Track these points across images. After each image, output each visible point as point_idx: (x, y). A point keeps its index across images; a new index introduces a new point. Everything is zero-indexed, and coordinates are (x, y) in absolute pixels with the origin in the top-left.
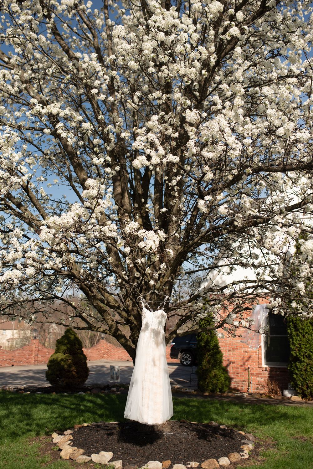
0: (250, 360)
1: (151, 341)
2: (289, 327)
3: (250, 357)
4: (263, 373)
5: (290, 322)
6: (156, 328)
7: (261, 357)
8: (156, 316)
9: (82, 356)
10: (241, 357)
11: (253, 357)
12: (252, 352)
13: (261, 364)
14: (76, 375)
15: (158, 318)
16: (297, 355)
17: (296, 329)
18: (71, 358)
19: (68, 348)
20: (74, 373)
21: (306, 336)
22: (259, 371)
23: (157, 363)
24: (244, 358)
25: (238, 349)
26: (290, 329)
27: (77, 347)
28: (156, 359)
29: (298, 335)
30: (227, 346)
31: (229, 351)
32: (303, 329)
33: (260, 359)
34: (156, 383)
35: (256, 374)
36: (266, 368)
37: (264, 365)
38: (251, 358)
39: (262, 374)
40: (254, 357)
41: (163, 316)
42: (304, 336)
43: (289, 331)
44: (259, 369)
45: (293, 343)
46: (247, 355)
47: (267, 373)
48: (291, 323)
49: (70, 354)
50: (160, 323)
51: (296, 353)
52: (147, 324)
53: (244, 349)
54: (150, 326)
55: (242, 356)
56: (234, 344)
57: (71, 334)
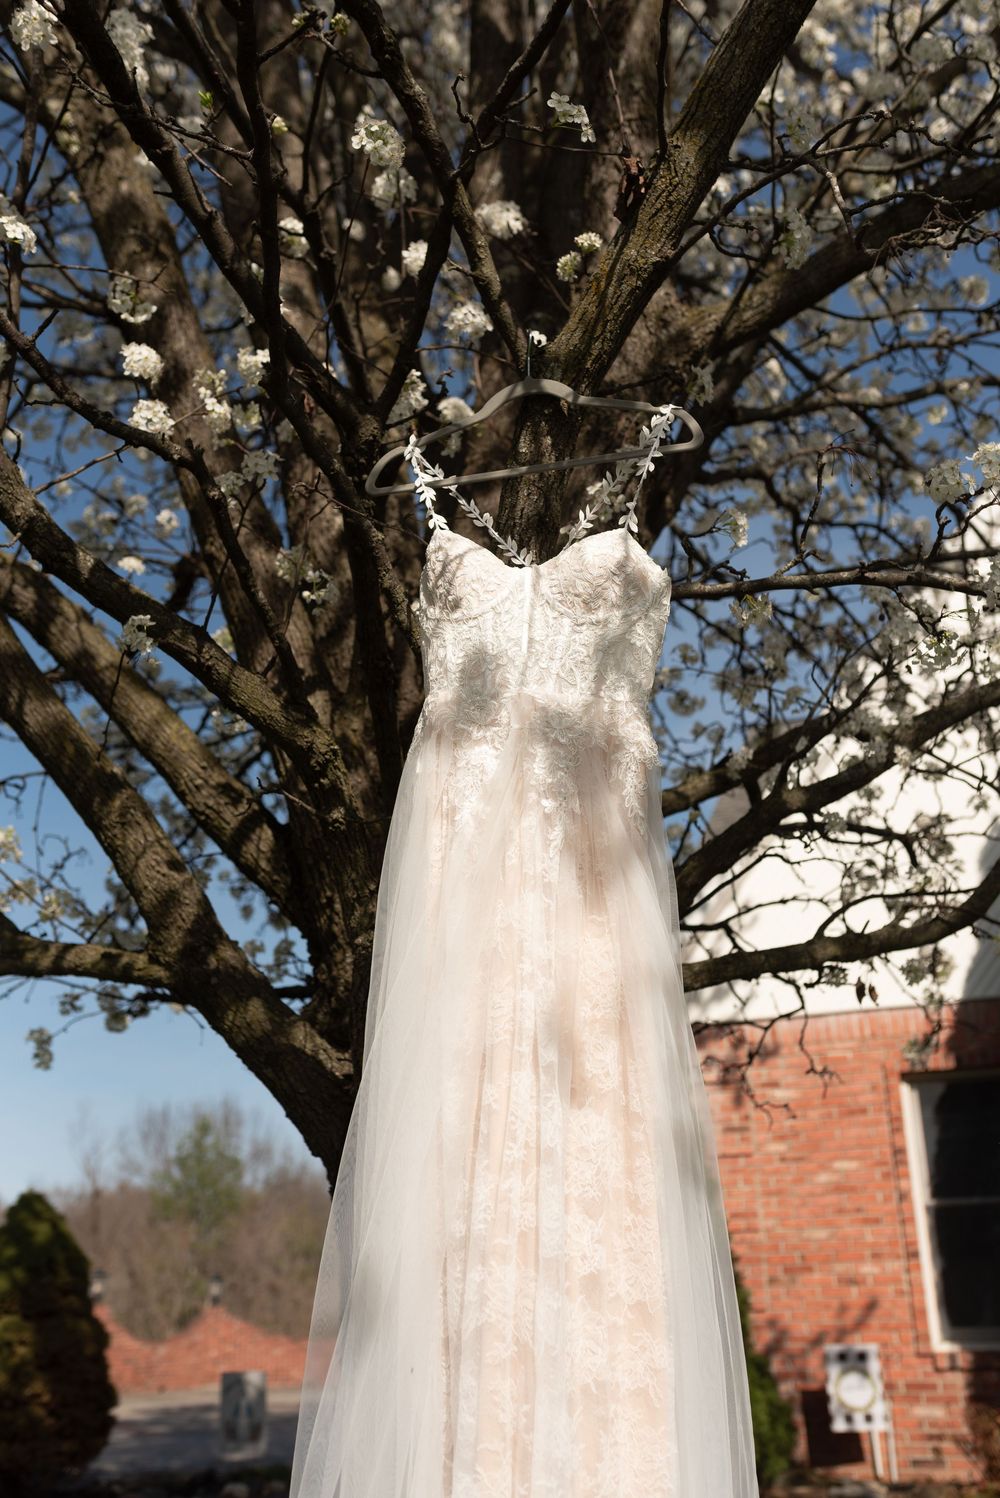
0: (875, 1321)
1: (531, 820)
3: (871, 1306)
4: (938, 1380)
6: (572, 697)
7: (922, 1302)
8: (567, 592)
9: (84, 1326)
10: (827, 1307)
11: (885, 1305)
12: (879, 1280)
13: (926, 1338)
14: (50, 1421)
15: (589, 605)
18: (27, 1336)
19: (15, 1283)
20: (40, 1412)
22: (922, 1371)
23: (601, 1059)
24: (843, 1309)
25: (809, 1269)
27: (64, 1277)
28: (584, 1011)
30: (758, 1261)
31: (773, 1281)
33: (919, 1313)
34: (593, 1284)
35: (909, 1386)
36: (952, 1357)
37: (941, 1345)
38: (878, 1312)
39: (933, 1387)
40: (894, 1307)
41: (632, 584)
44: (915, 1361)
46: (854, 1294)
47: (958, 1381)
49: (26, 1317)
50: (610, 653)
52: (479, 672)
53: (840, 1268)
54: (513, 676)
55: (835, 1303)
56: (795, 1248)
57: (37, 1216)
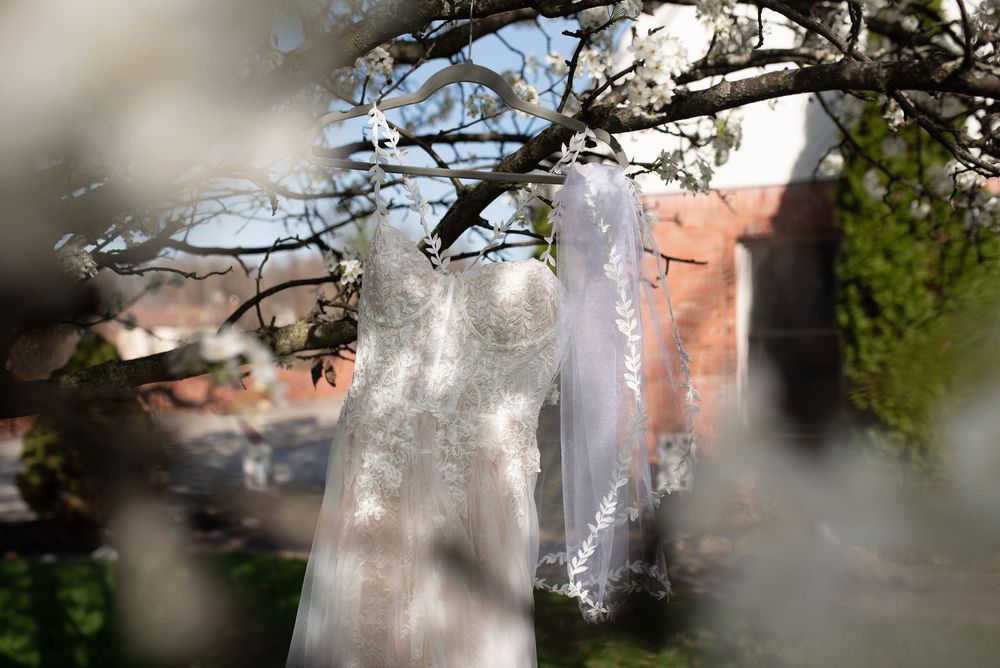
2: (845, 301)
5: (846, 283)
16: (870, 407)
17: (872, 310)
21: (910, 333)
26: (848, 311)
29: (877, 332)
32: (900, 309)
42: (899, 334)
43: (843, 318)
45: (858, 362)
48: (852, 290)
51: (867, 399)
